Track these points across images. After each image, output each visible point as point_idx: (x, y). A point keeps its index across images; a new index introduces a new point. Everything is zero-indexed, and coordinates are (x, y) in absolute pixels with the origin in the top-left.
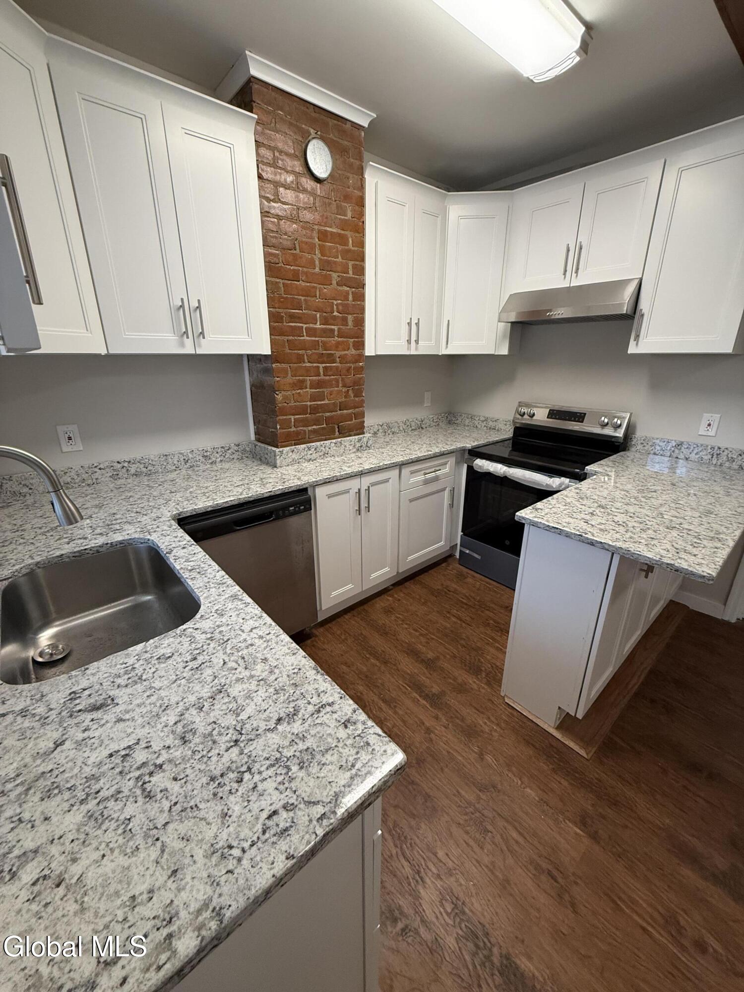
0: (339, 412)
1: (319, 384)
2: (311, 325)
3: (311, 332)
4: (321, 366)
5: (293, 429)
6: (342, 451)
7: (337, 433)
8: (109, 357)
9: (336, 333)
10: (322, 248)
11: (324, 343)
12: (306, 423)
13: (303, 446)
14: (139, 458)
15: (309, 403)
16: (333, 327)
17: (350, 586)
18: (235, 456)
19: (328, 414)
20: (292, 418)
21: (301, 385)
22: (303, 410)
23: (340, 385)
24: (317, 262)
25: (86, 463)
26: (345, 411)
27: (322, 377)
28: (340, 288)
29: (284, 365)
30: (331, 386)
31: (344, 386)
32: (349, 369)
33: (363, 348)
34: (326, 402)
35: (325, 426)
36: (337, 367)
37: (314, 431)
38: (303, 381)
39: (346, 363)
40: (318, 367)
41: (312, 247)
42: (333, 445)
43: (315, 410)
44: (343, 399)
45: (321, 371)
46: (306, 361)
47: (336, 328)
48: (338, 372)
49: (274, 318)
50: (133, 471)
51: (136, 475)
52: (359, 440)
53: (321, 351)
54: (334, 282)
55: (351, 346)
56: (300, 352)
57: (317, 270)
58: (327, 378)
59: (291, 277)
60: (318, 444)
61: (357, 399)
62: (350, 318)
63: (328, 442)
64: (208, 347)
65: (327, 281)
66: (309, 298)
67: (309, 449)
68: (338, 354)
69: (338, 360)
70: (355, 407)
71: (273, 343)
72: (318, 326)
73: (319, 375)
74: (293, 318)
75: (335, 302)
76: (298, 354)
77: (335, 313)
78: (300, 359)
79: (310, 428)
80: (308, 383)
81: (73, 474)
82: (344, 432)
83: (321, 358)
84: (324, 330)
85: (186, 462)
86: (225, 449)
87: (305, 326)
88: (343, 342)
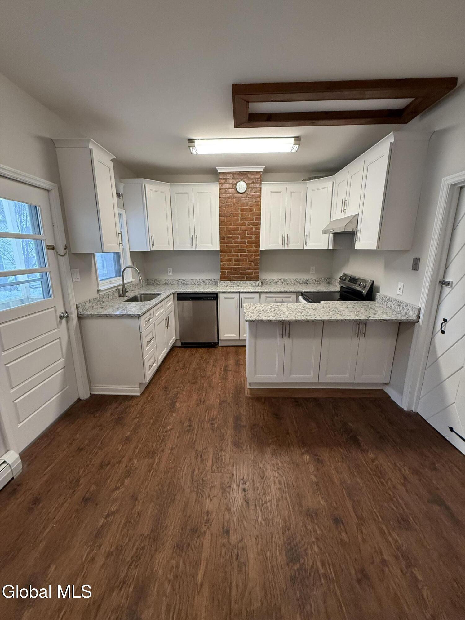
0: (247, 271)
1: (238, 260)
2: (236, 240)
3: (235, 242)
4: (239, 254)
5: (226, 275)
6: (246, 285)
7: (245, 279)
8: (174, 251)
9: (247, 242)
10: (241, 214)
11: (241, 246)
12: (232, 273)
13: (229, 281)
14: (185, 279)
15: (233, 267)
16: (245, 240)
17: (234, 335)
18: (213, 283)
19: (242, 271)
20: (226, 271)
21: (230, 260)
22: (231, 269)
23: (248, 260)
24: (240, 219)
25: (172, 279)
26: (249, 271)
27: (239, 258)
28: (249, 226)
29: (224, 253)
30: (243, 261)
31: (249, 261)
32: (252, 255)
33: (259, 247)
34: (241, 266)
35: (240, 275)
36: (246, 254)
37: (235, 277)
38: (232, 259)
39: (251, 252)
40: (238, 254)
41: (237, 215)
42: (241, 282)
43: (235, 269)
44: (249, 266)
45: (239, 256)
46: (233, 251)
47: (247, 240)
48: (246, 256)
49: (222, 238)
50: (183, 282)
51: (183, 284)
52: (254, 283)
53: (239, 248)
54: (247, 225)
55: (253, 247)
56: (231, 249)
57: (239, 221)
58: (242, 258)
59: (228, 225)
60: (235, 281)
61: (255, 266)
62: (253, 237)
63: (239, 281)
64: (199, 248)
65: (243, 225)
66: (235, 231)
67: (231, 283)
68: (247, 249)
69: (247, 251)
70: (254, 270)
71: (221, 246)
72: (239, 240)
73: (238, 257)
74: (229, 238)
75: (247, 231)
76: (230, 250)
77: (247, 235)
78: (231, 251)
79: (233, 275)
80: (233, 259)
81: (169, 281)
82: (249, 279)
83: (239, 251)
84: (241, 241)
85: (197, 282)
86: (210, 280)
87: (233, 240)
88: (249, 245)
